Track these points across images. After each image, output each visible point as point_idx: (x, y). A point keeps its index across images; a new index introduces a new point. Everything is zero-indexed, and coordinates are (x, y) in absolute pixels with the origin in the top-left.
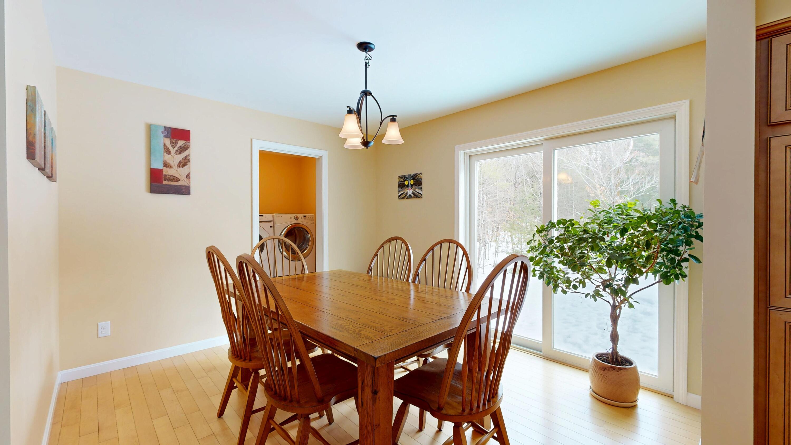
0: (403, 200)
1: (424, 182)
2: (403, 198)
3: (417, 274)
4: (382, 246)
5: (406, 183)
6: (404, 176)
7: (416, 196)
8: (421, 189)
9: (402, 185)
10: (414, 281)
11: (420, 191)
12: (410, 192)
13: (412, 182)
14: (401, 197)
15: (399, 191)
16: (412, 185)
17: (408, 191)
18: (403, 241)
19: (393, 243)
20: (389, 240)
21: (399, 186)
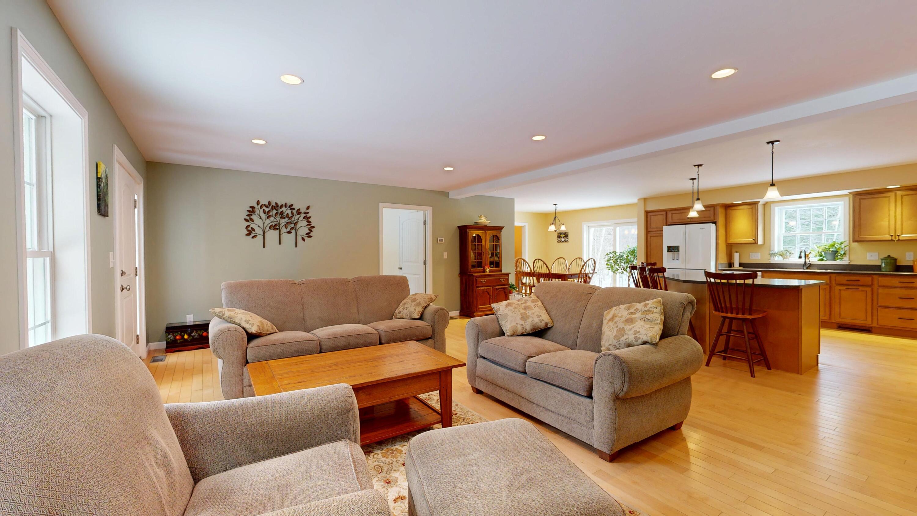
0: (560, 243)
1: (569, 236)
2: (560, 242)
3: (569, 269)
4: (556, 260)
5: (561, 236)
6: (560, 233)
7: (566, 241)
8: (568, 239)
9: (559, 237)
10: (568, 270)
11: (567, 240)
12: (563, 239)
13: (564, 236)
14: (559, 242)
15: (558, 239)
16: (564, 237)
17: (562, 239)
18: (564, 259)
19: (560, 259)
20: (559, 258)
21: (558, 237)
